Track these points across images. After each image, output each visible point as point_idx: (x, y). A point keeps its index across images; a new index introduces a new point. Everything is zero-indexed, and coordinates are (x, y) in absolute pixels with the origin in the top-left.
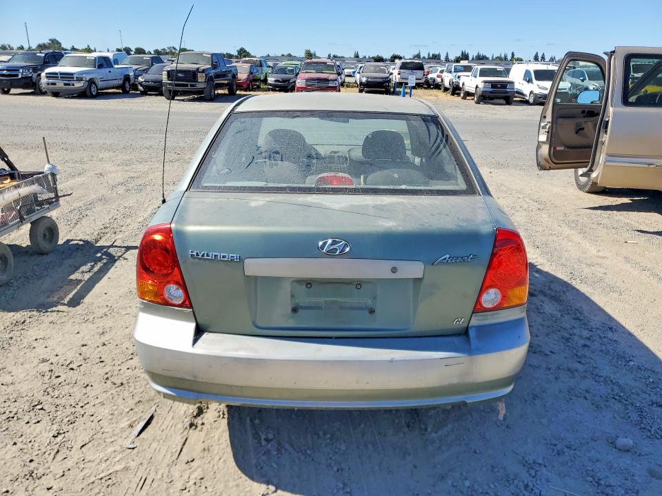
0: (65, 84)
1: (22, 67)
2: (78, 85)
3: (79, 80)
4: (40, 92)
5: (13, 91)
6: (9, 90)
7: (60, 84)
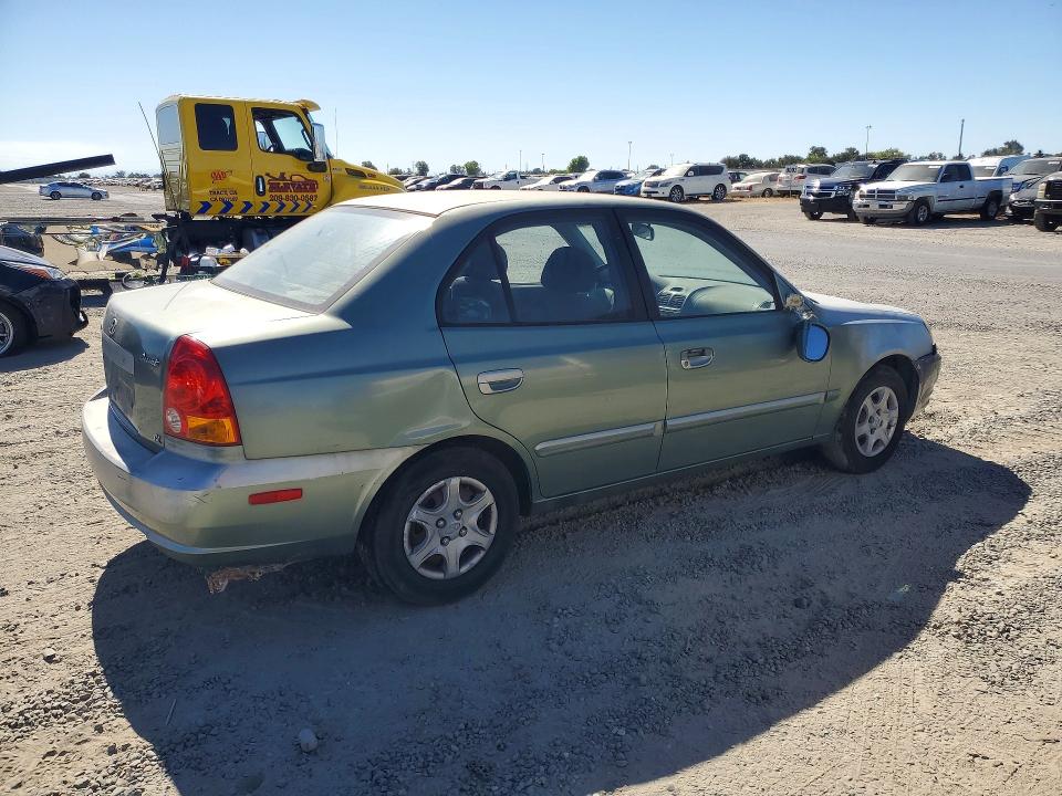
0: (881, 206)
1: (838, 184)
2: (898, 207)
3: (902, 199)
4: (853, 218)
5: (826, 215)
6: (821, 214)
7: (874, 206)
